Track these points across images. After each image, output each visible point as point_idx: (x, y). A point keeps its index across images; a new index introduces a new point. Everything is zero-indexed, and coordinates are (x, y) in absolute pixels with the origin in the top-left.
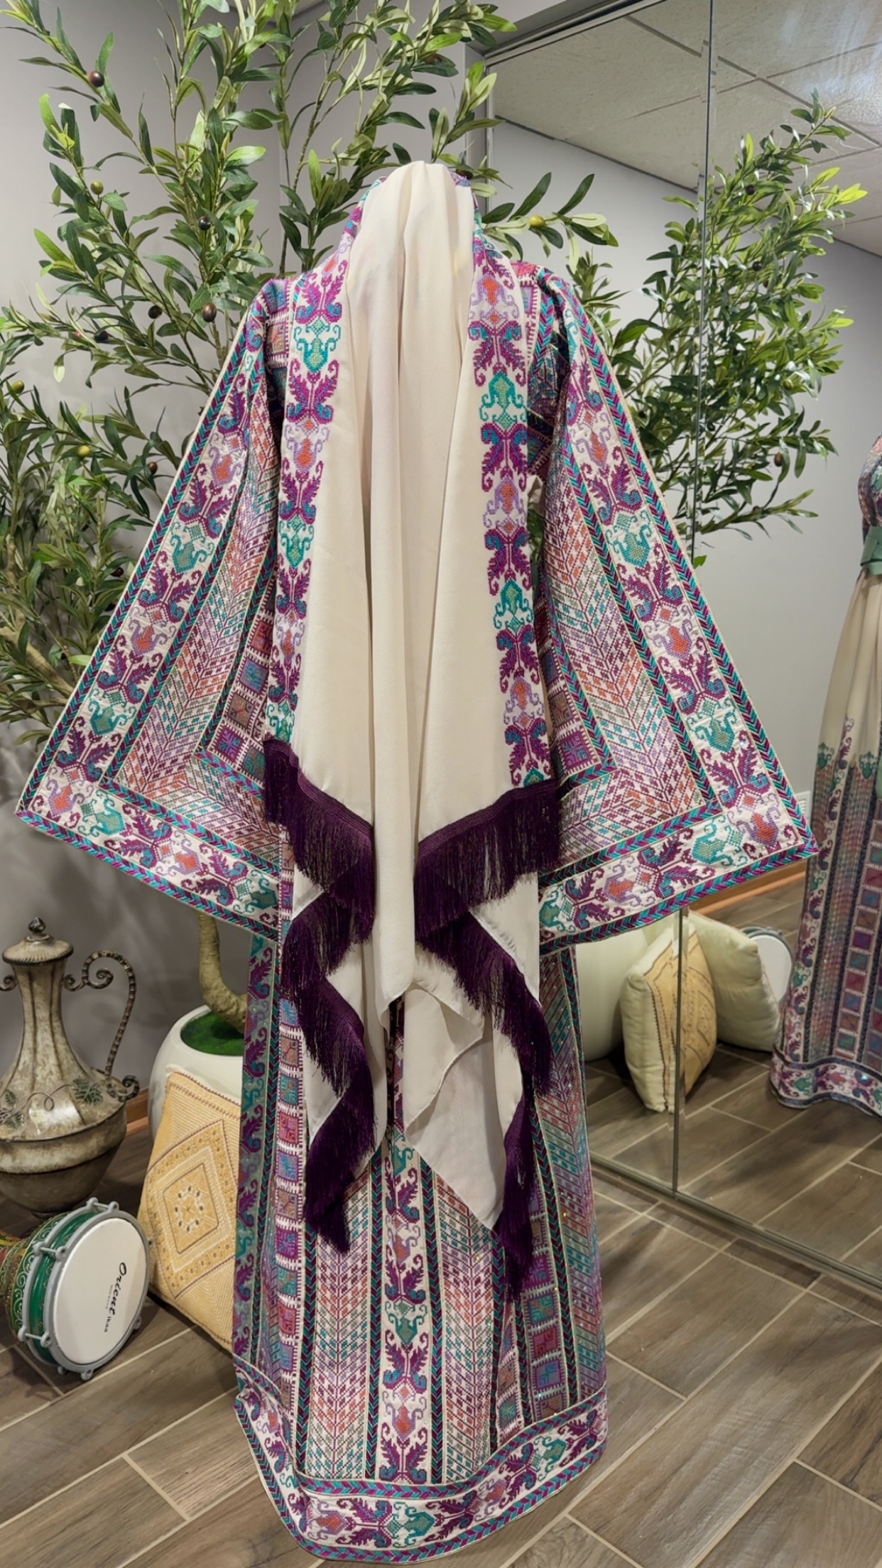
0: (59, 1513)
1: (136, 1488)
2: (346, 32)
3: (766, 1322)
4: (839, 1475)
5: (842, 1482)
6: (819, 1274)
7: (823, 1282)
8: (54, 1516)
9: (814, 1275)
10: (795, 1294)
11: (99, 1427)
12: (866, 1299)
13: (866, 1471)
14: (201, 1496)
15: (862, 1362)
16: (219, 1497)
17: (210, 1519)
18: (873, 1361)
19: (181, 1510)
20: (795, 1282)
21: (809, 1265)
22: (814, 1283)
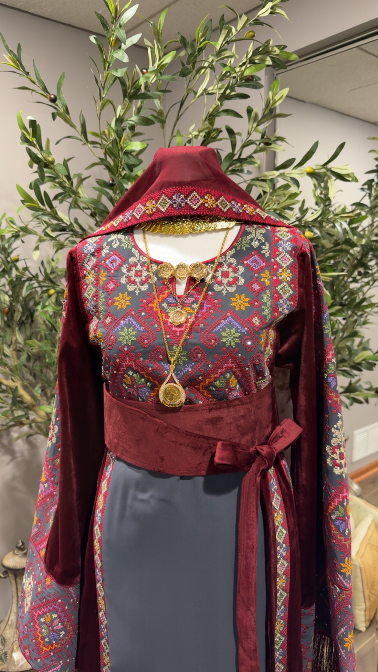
2: (197, 66)
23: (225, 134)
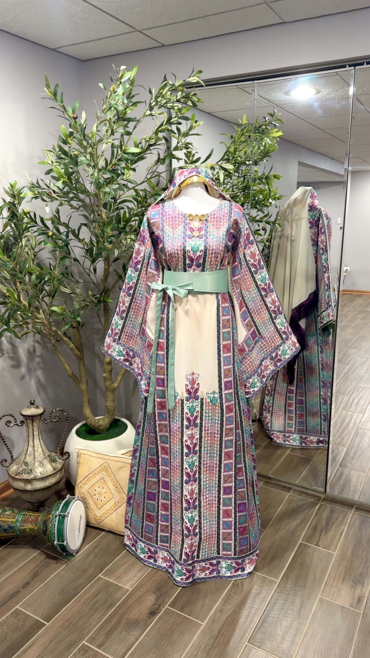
0: (88, 596)
1: (109, 584)
3: (281, 504)
4: (314, 543)
5: (315, 545)
6: (292, 488)
7: (293, 490)
8: (86, 597)
9: (290, 489)
10: (286, 496)
11: (86, 569)
12: (307, 494)
13: (321, 542)
14: (131, 582)
15: (311, 512)
16: (137, 582)
17: (138, 588)
18: (314, 511)
19: (127, 587)
20: (286, 491)
21: (288, 486)
22: (291, 491)
23: (163, 141)
